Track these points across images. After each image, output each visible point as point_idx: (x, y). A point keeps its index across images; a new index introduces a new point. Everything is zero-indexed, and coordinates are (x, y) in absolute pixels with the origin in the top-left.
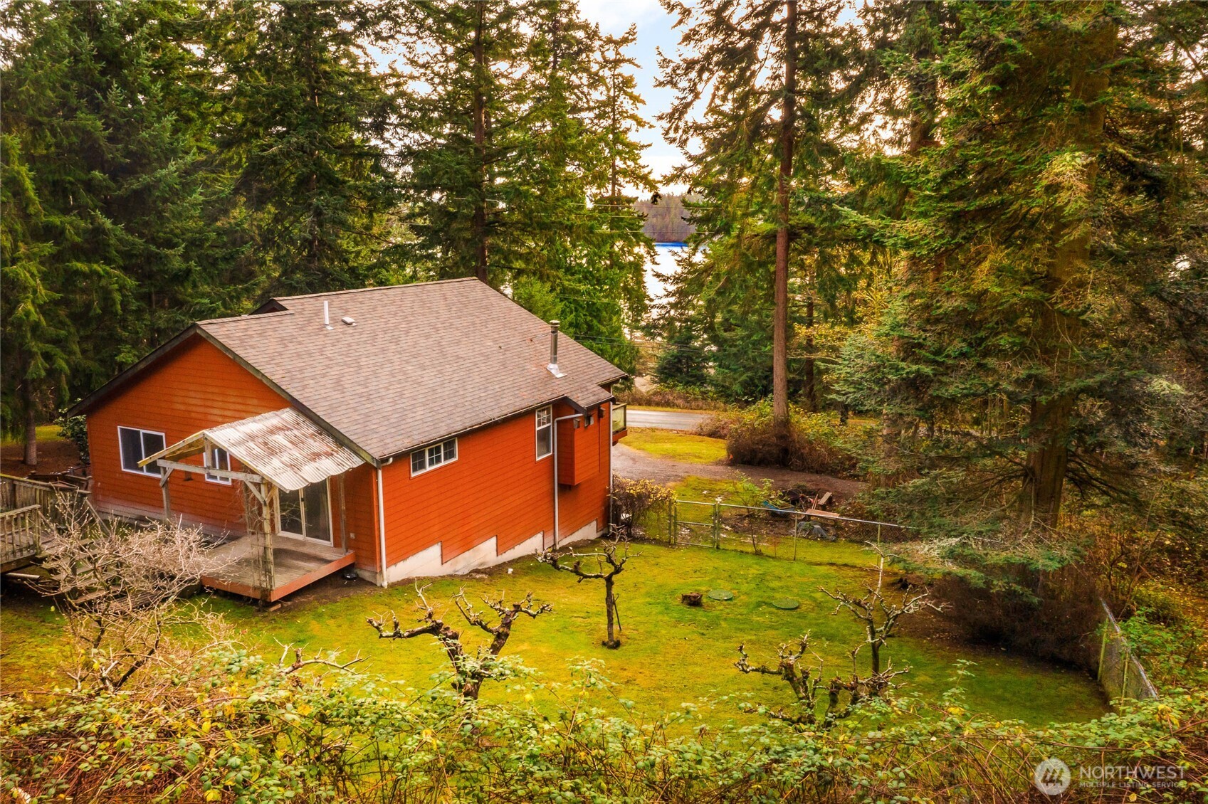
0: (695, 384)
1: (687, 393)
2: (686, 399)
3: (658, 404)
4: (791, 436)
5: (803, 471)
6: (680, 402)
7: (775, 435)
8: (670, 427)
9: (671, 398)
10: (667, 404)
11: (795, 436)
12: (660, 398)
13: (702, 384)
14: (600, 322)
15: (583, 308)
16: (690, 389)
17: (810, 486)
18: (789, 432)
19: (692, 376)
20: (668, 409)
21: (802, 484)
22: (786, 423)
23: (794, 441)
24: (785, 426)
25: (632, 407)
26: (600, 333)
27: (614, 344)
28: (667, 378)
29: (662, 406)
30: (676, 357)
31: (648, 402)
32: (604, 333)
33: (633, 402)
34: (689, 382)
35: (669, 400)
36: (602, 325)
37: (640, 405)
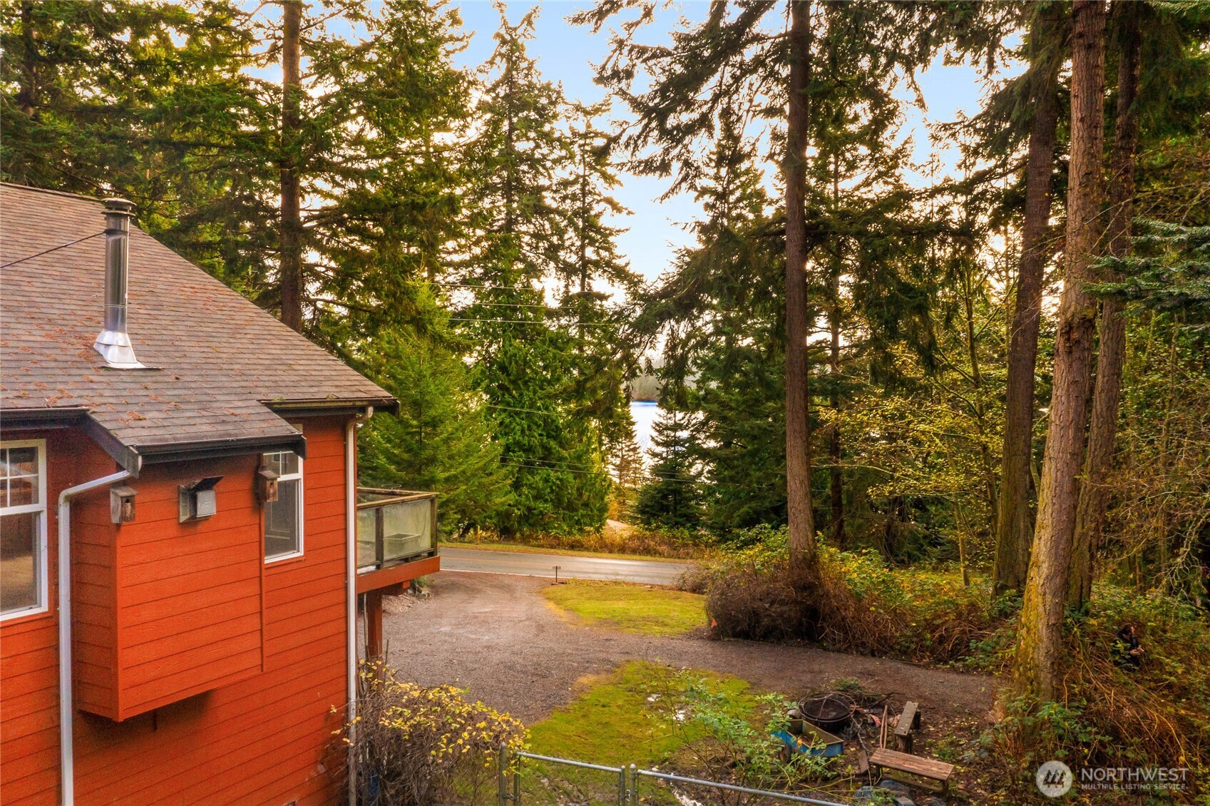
0: (683, 525)
1: (674, 536)
2: (671, 544)
3: (634, 551)
4: (821, 585)
5: (846, 651)
6: (664, 548)
7: (794, 584)
8: (646, 580)
9: (652, 543)
10: (648, 551)
11: (830, 586)
12: (637, 543)
13: (694, 527)
14: (561, 445)
15: (539, 426)
16: (676, 532)
17: (869, 687)
18: (818, 578)
19: (682, 516)
20: (649, 558)
21: (851, 680)
22: (811, 561)
23: (827, 594)
24: (809, 567)
25: (599, 555)
26: (561, 459)
27: (579, 473)
28: (649, 518)
29: (640, 554)
30: (660, 491)
31: (622, 549)
32: (566, 458)
33: (601, 548)
34: (677, 523)
35: (649, 546)
36: (564, 448)
37: (611, 552)
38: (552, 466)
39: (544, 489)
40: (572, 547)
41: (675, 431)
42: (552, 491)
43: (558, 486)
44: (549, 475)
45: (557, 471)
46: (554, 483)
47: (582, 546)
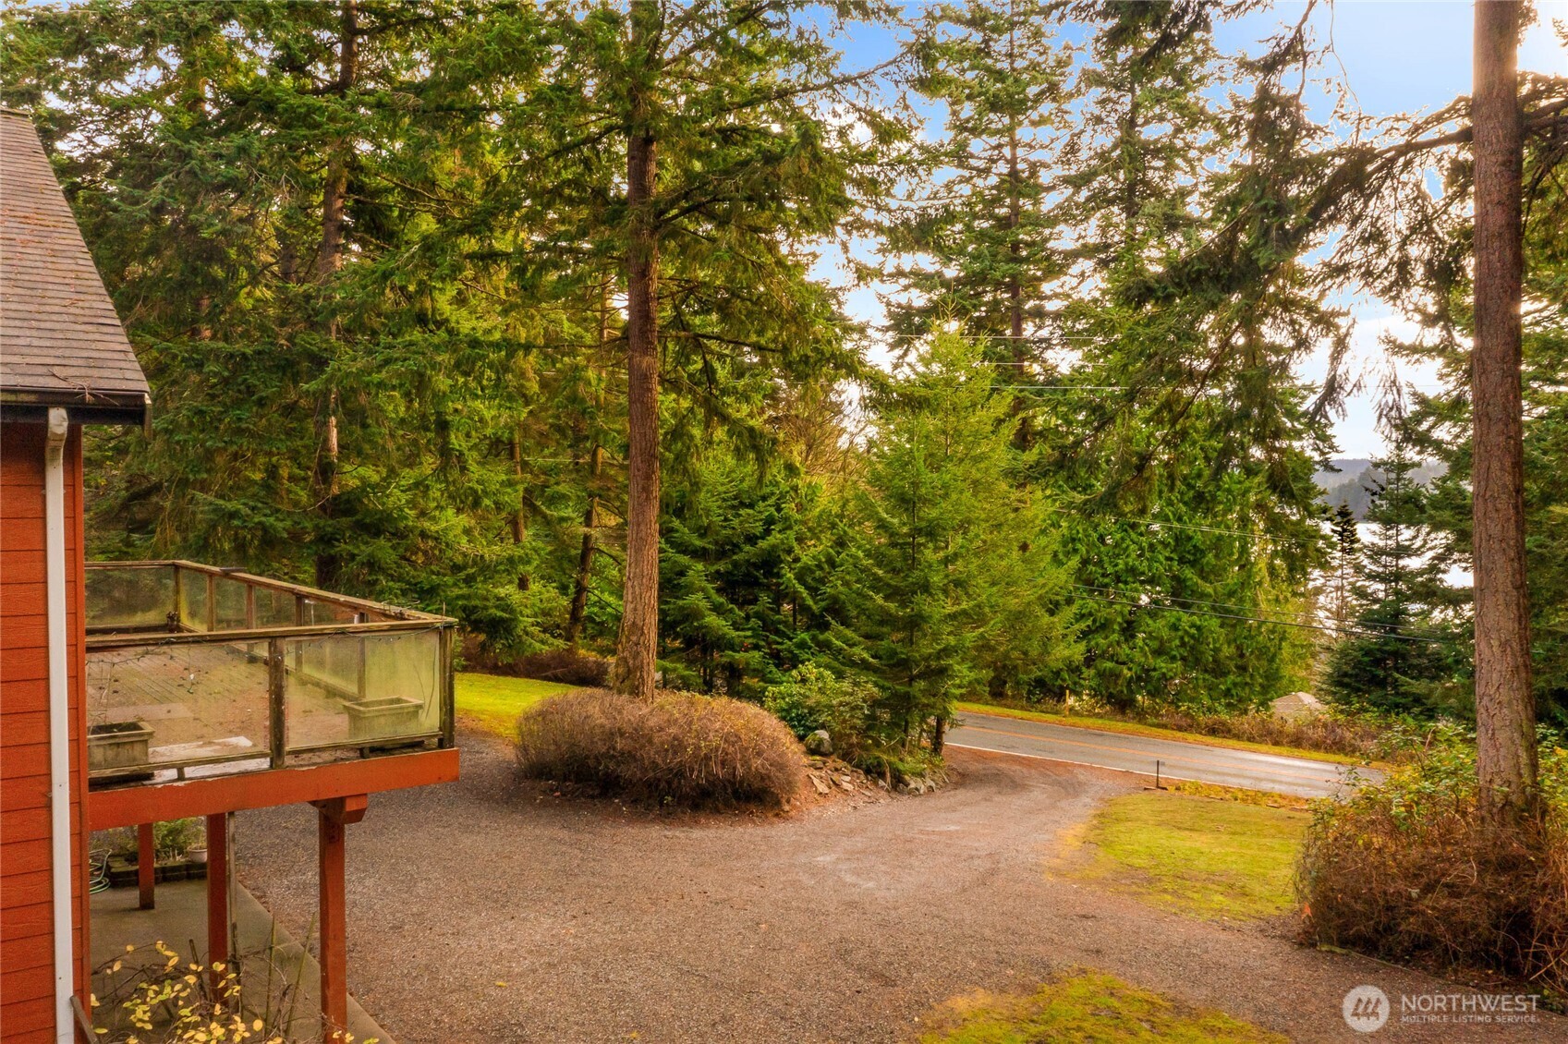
0: (1407, 711)
1: (1389, 727)
6: (1368, 745)
9: (1349, 735)
10: (1340, 748)
13: (1427, 715)
14: (1202, 575)
16: (1393, 720)
25: (1256, 746)
26: (1203, 596)
27: (1232, 619)
28: (1348, 695)
29: (1327, 751)
30: (1368, 653)
31: (1296, 741)
32: (1210, 596)
33: (1261, 736)
34: (1397, 706)
35: (1342, 738)
36: (1205, 579)
37: (1276, 743)
38: (1184, 606)
39: (1170, 641)
40: (1213, 731)
41: (1398, 557)
42: (1183, 644)
43: (1192, 637)
44: (1179, 620)
45: (1193, 614)
46: (1186, 632)
47: (1229, 731)
